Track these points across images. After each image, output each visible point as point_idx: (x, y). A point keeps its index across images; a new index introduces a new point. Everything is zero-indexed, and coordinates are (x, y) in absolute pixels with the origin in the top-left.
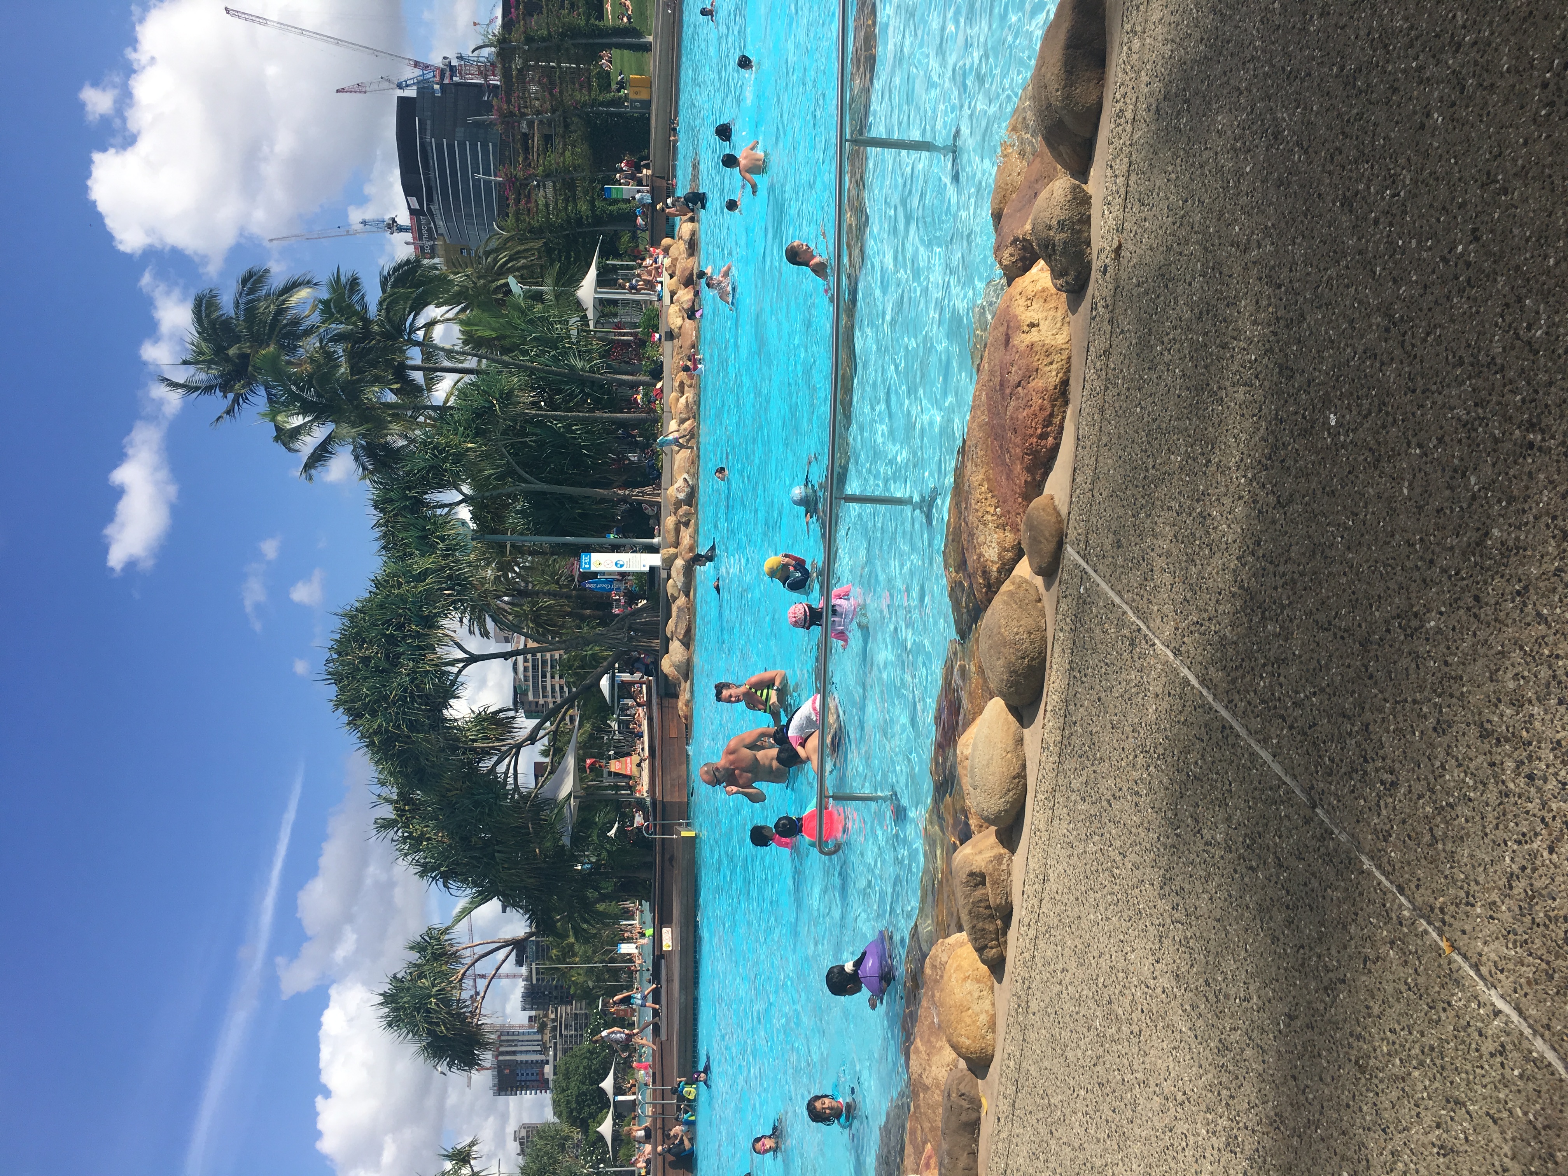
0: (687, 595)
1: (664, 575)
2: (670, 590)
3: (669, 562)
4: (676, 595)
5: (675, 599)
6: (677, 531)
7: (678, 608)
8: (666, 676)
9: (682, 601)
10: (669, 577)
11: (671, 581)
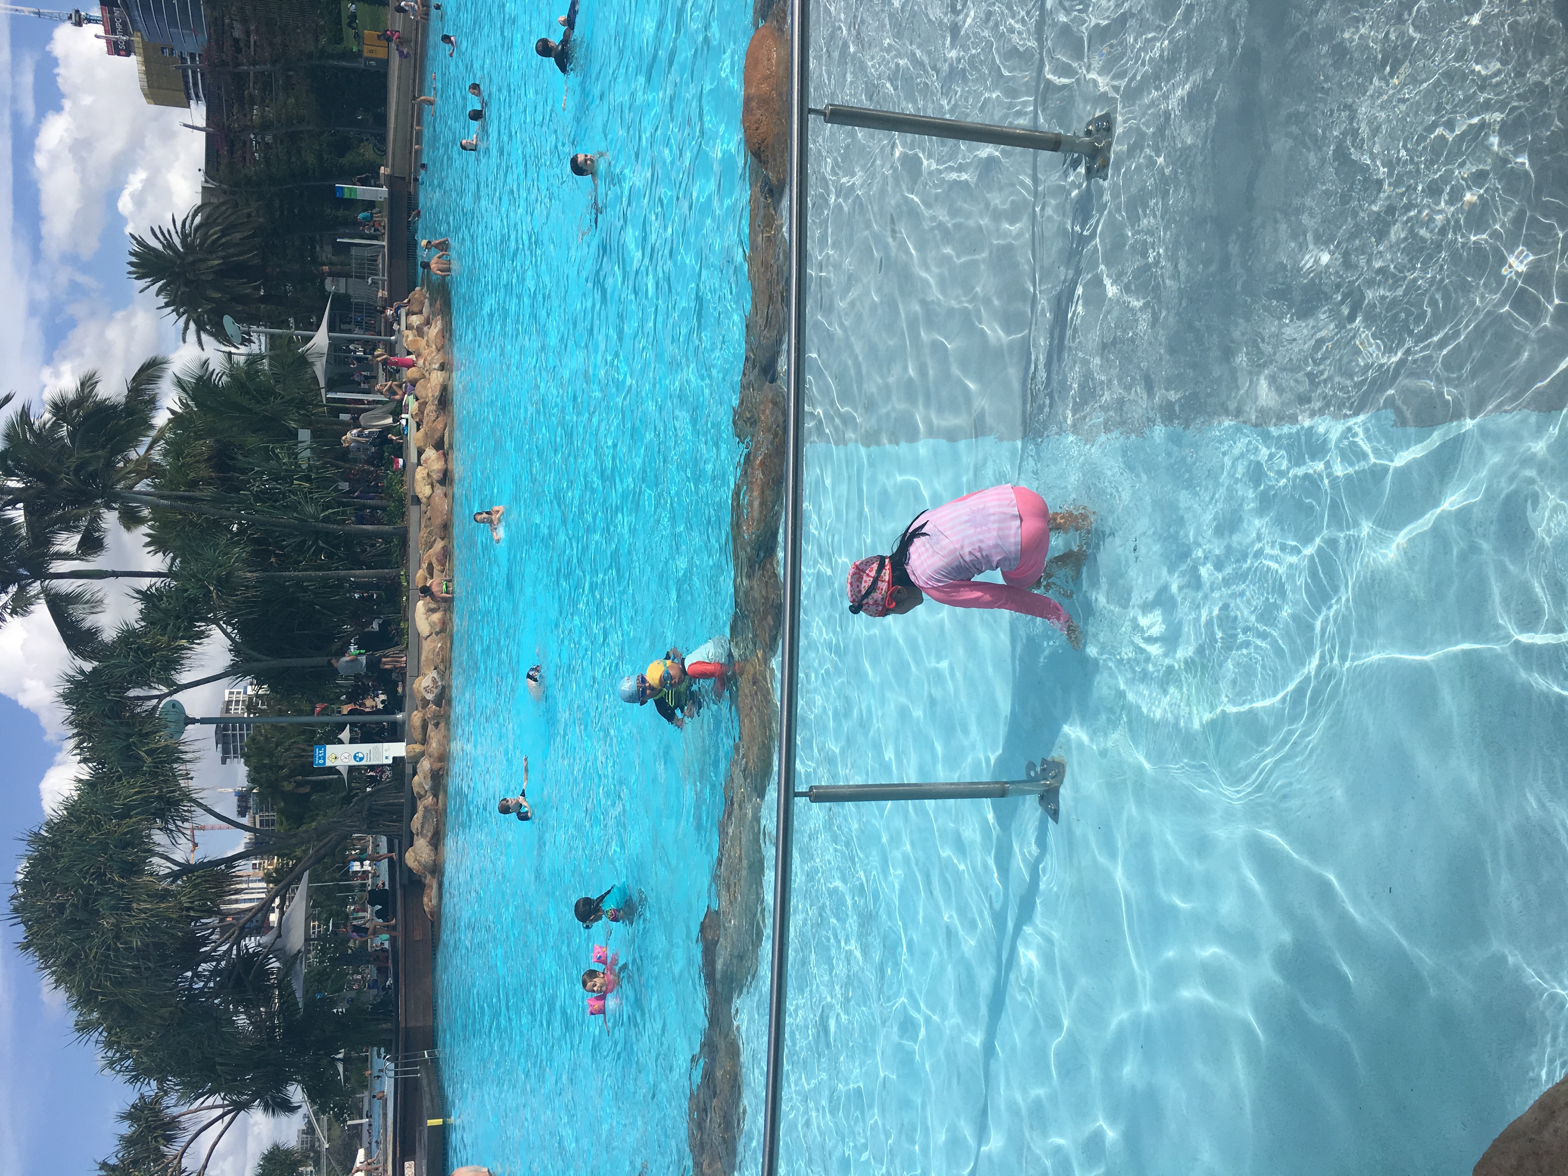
0: (436, 796)
1: (409, 769)
2: (416, 790)
3: (415, 760)
4: (422, 793)
5: (421, 797)
6: (425, 727)
7: (426, 808)
8: (410, 870)
9: (429, 800)
10: (415, 773)
11: (416, 778)
